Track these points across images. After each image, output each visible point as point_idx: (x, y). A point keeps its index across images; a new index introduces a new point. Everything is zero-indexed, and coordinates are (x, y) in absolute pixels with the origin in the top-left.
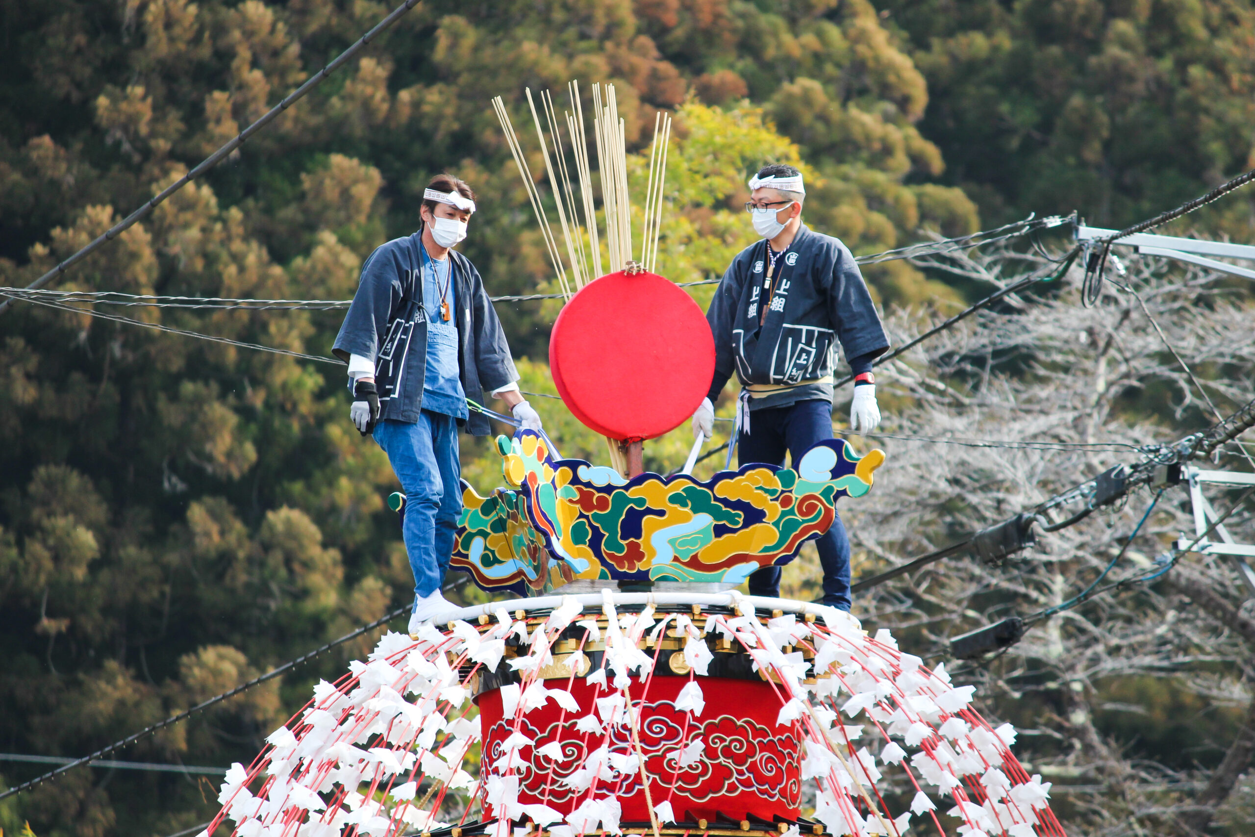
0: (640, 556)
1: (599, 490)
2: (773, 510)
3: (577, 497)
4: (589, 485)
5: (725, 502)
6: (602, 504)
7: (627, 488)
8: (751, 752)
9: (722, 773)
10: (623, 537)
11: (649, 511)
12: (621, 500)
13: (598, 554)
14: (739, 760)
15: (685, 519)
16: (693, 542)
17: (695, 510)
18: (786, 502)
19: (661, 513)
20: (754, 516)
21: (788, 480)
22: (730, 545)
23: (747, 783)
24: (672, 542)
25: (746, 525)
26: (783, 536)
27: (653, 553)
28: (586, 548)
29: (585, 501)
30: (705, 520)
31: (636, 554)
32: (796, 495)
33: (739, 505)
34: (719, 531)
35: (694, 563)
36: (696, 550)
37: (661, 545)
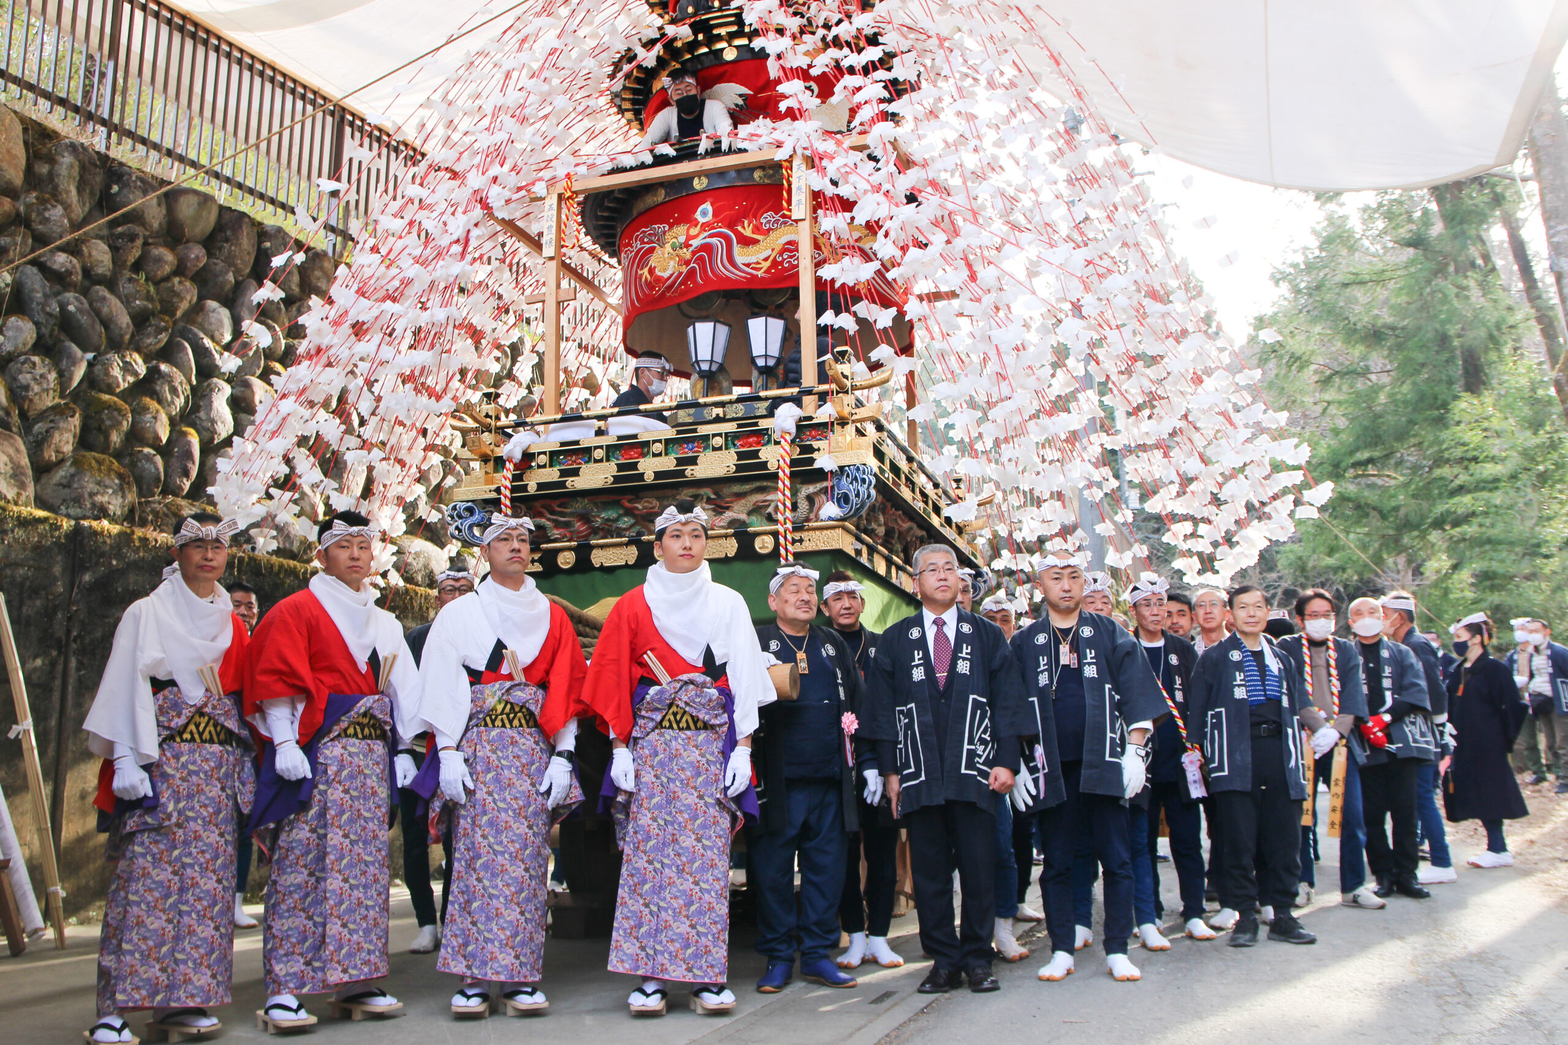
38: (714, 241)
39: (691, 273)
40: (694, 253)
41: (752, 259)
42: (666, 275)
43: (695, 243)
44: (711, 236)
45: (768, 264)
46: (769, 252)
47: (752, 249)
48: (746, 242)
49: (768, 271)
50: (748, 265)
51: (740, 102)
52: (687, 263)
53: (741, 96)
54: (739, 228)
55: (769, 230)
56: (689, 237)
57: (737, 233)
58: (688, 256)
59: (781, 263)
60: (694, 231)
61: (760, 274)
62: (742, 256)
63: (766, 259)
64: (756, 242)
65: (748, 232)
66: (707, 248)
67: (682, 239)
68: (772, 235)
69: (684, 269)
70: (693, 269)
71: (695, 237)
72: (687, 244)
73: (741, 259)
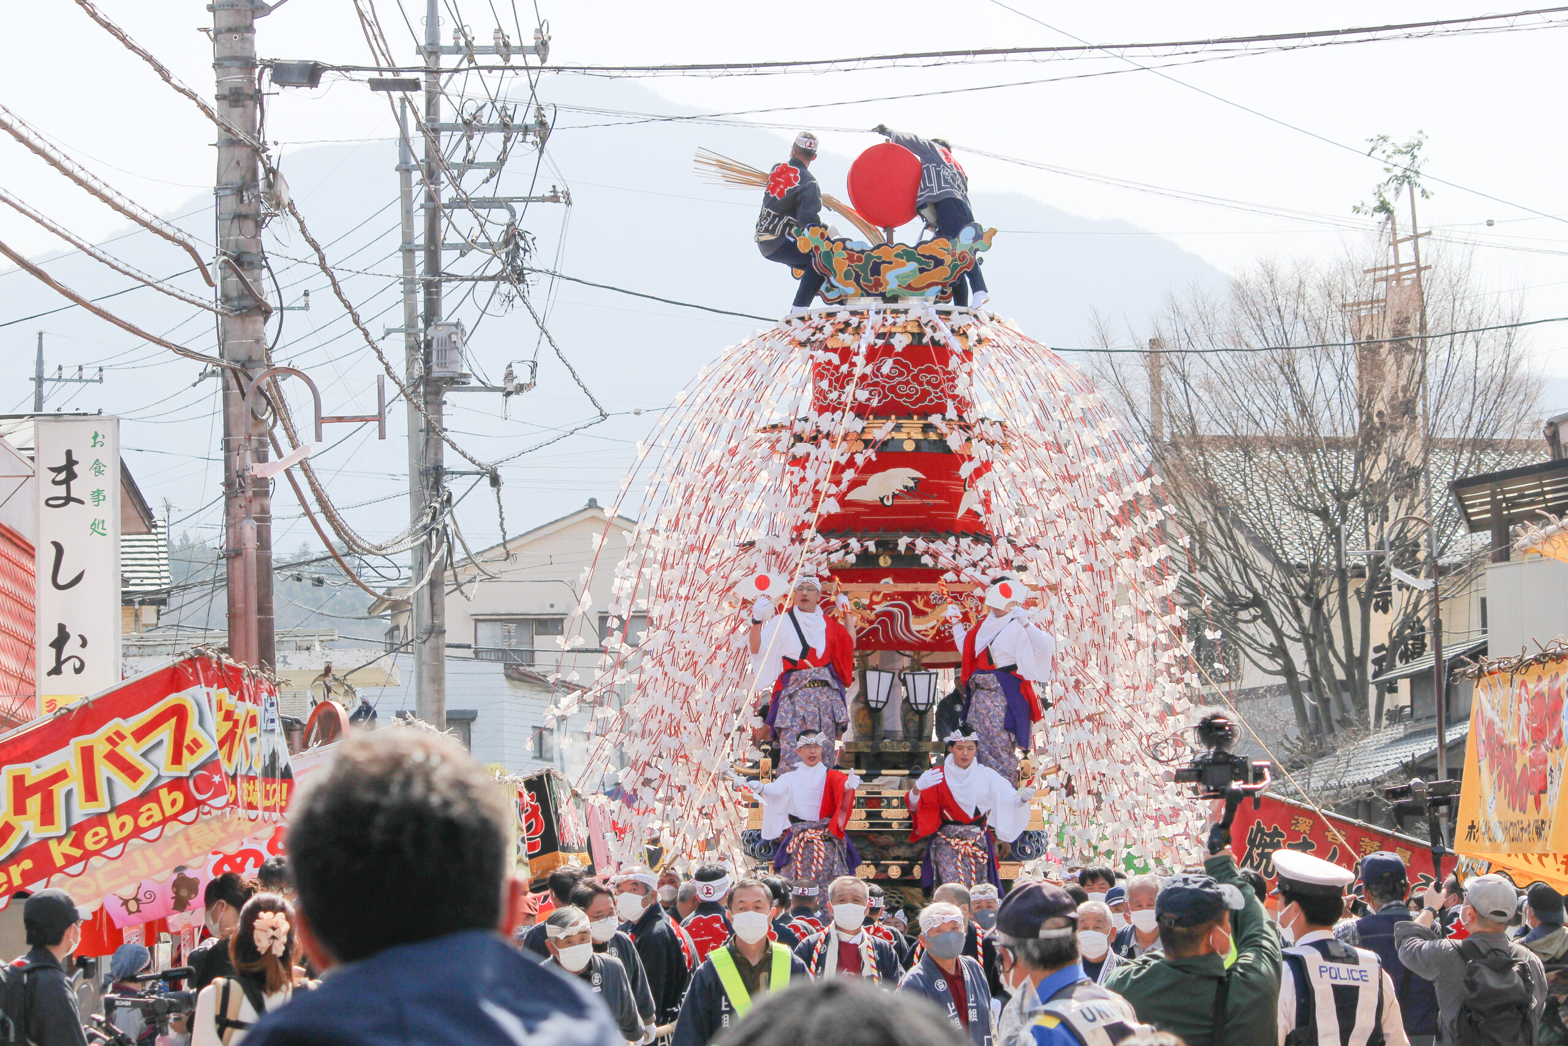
0: (881, 285)
1: (858, 252)
2: (948, 259)
3: (846, 256)
4: (852, 250)
5: (924, 256)
6: (859, 259)
7: (872, 250)
8: (940, 384)
9: (926, 393)
10: (872, 275)
11: (884, 262)
12: (869, 257)
13: (859, 284)
14: (936, 386)
15: (903, 265)
16: (908, 277)
17: (908, 261)
18: (953, 255)
19: (890, 263)
20: (939, 262)
21: (954, 245)
22: (928, 277)
23: (940, 398)
24: (897, 277)
25: (936, 266)
26: (952, 272)
27: (887, 283)
28: (852, 281)
29: (850, 258)
30: (913, 265)
31: (878, 284)
32: (958, 252)
33: (931, 257)
34: (921, 270)
35: (909, 287)
36: (910, 281)
37: (892, 279)
38: (895, 610)
39: (873, 632)
40: (878, 616)
41: (922, 627)
43: (879, 608)
44: (893, 606)
45: (934, 631)
46: (934, 623)
47: (922, 619)
48: (918, 613)
49: (934, 638)
50: (919, 632)
51: (911, 484)
52: (871, 622)
53: (913, 479)
54: (914, 602)
55: (936, 604)
56: (872, 603)
57: (912, 605)
58: (872, 617)
59: (943, 632)
60: (876, 598)
61: (928, 639)
62: (917, 625)
63: (932, 628)
64: (924, 613)
65: (920, 605)
66: (886, 614)
67: (866, 601)
68: (938, 609)
69: (868, 627)
70: (876, 630)
71: (878, 603)
72: (870, 607)
73: (914, 627)
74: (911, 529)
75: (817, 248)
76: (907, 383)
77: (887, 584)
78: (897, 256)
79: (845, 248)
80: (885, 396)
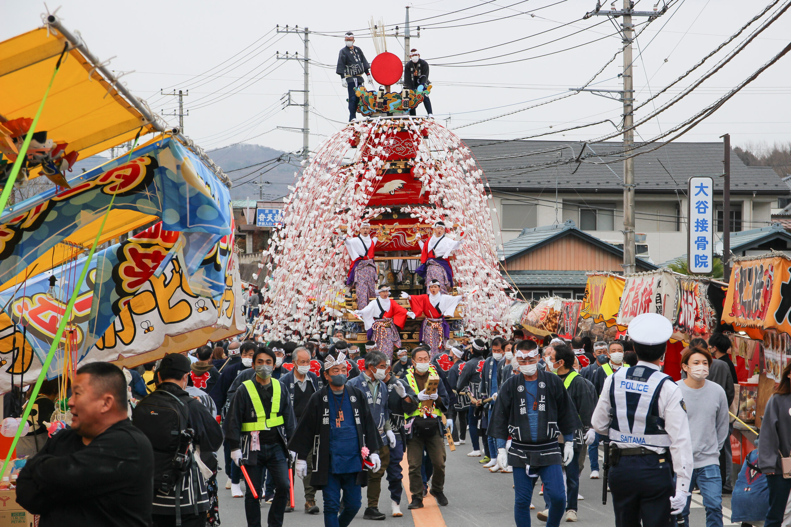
2: (413, 98)
4: (376, 95)
9: (408, 150)
10: (384, 105)
11: (388, 100)
14: (411, 147)
15: (396, 101)
17: (398, 99)
18: (415, 96)
19: (391, 100)
20: (410, 99)
21: (415, 92)
23: (412, 152)
24: (393, 105)
26: (415, 102)
27: (390, 108)
29: (375, 99)
30: (400, 100)
31: (386, 108)
32: (417, 95)
35: (398, 109)
36: (398, 106)
37: (391, 106)
38: (400, 235)
39: (392, 243)
40: (393, 237)
41: (410, 241)
42: (382, 242)
43: (393, 234)
44: (399, 233)
46: (413, 239)
47: (410, 238)
48: (409, 236)
50: (409, 243)
51: (401, 186)
52: (390, 240)
53: (402, 184)
54: (407, 231)
55: (415, 232)
56: (391, 232)
57: (406, 233)
58: (391, 238)
60: (392, 231)
61: (413, 245)
63: (413, 242)
64: (411, 236)
65: (409, 233)
66: (396, 236)
67: (388, 232)
68: (416, 234)
69: (389, 242)
70: (393, 243)
71: (393, 233)
72: (390, 234)
73: (407, 241)
74: (405, 204)
75: (363, 95)
76: (400, 146)
77: (397, 225)
78: (393, 97)
79: (373, 95)
80: (392, 152)
